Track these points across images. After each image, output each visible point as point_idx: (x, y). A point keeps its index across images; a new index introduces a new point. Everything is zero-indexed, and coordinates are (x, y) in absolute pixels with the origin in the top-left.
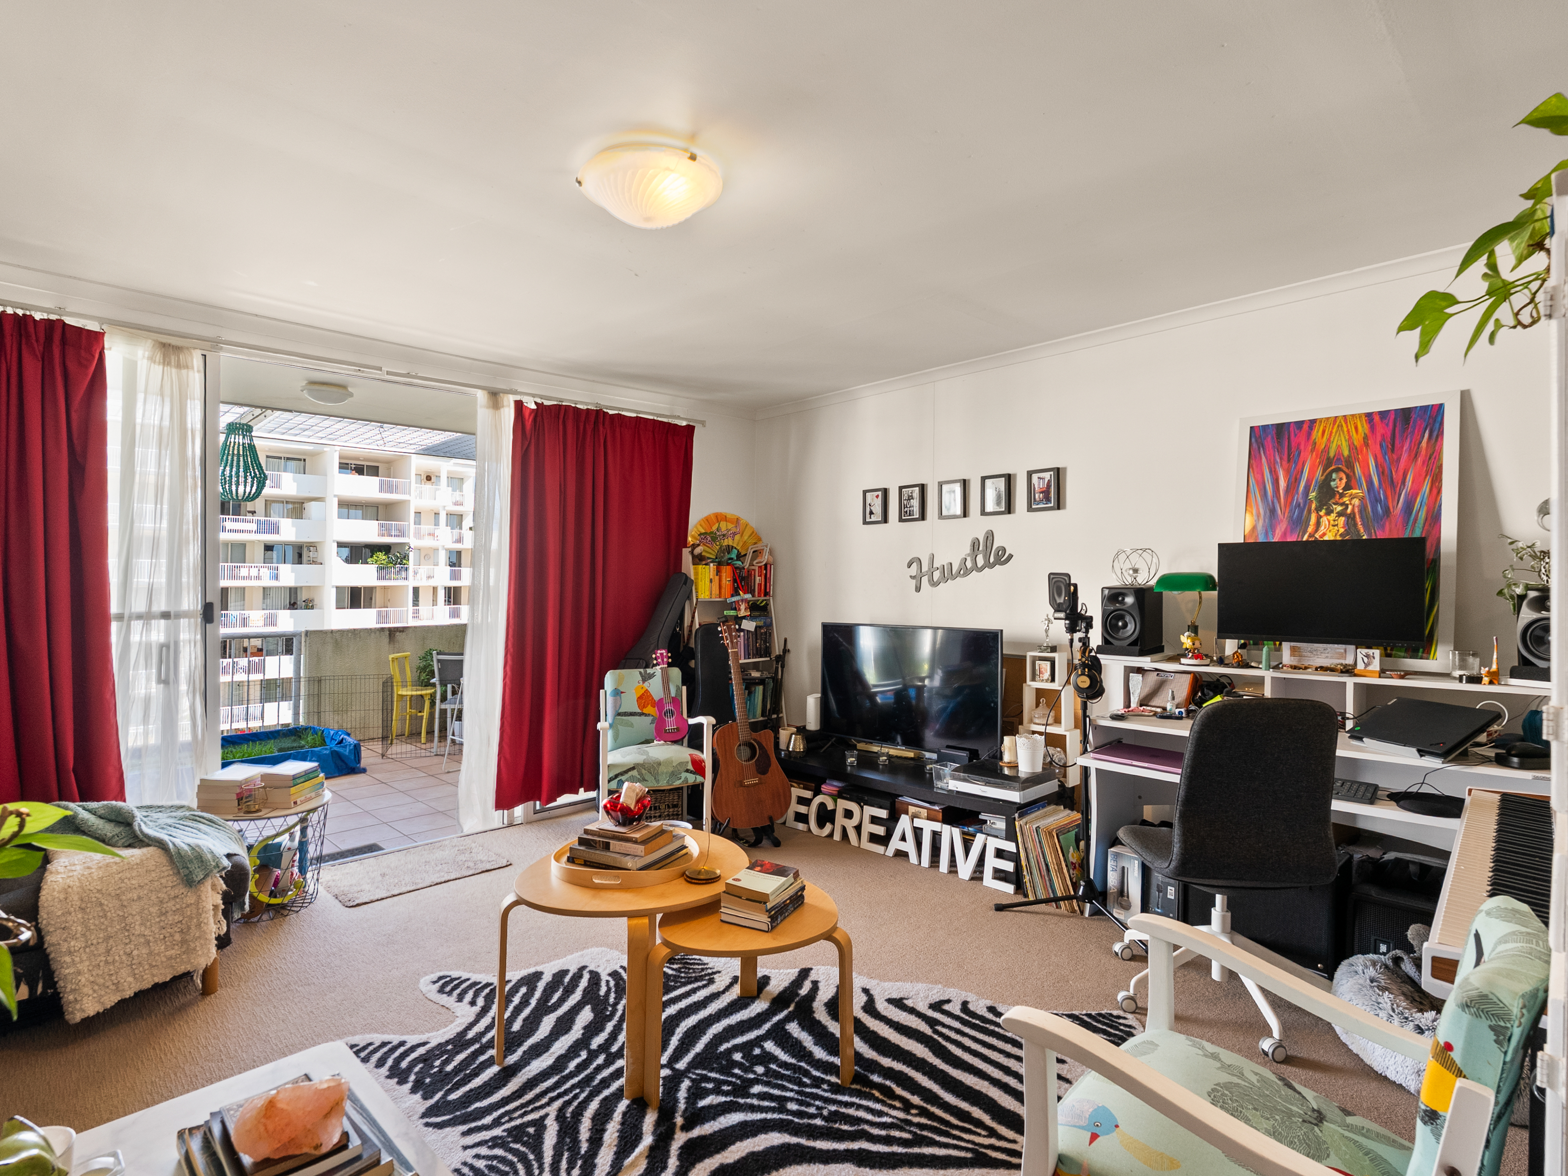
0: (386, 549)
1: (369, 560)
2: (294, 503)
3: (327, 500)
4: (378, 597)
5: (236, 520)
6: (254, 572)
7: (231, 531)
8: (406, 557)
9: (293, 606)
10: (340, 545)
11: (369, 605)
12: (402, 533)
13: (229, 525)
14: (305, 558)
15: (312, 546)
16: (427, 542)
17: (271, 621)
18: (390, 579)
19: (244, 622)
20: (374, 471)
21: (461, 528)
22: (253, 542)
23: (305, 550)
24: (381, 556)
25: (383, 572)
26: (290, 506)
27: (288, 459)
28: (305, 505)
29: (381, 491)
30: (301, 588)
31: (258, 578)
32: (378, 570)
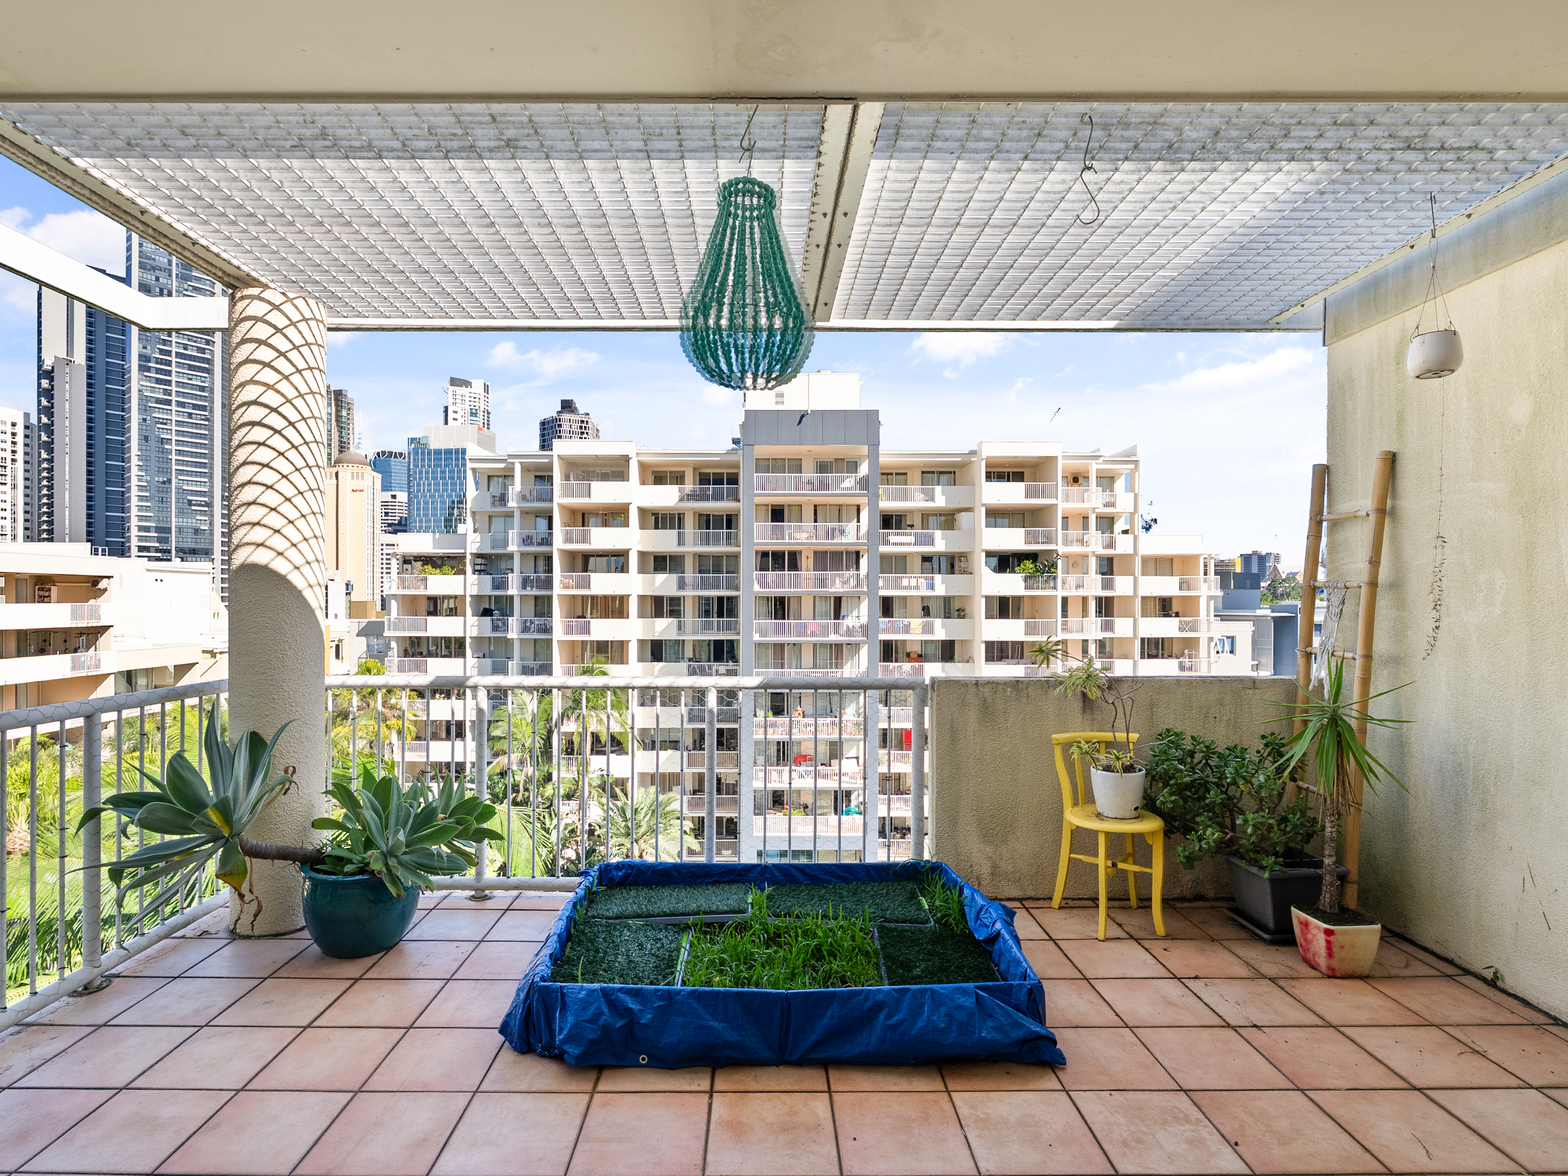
0: (1033, 556)
1: (1017, 569)
2: (946, 515)
3: (976, 510)
4: (1026, 607)
5: (898, 534)
6: (913, 582)
7: (894, 544)
8: (1054, 565)
9: (947, 615)
10: (989, 554)
11: (1017, 616)
12: (1049, 540)
13: (893, 539)
14: (956, 568)
15: (963, 556)
16: (1076, 549)
17: (927, 628)
18: (1038, 588)
19: (907, 629)
20: (1019, 477)
21: (1112, 532)
22: (912, 554)
23: (957, 560)
24: (1029, 564)
25: (1031, 582)
26: (943, 518)
27: (941, 473)
28: (956, 516)
29: (1026, 497)
30: (954, 597)
31: (917, 588)
32: (1026, 579)
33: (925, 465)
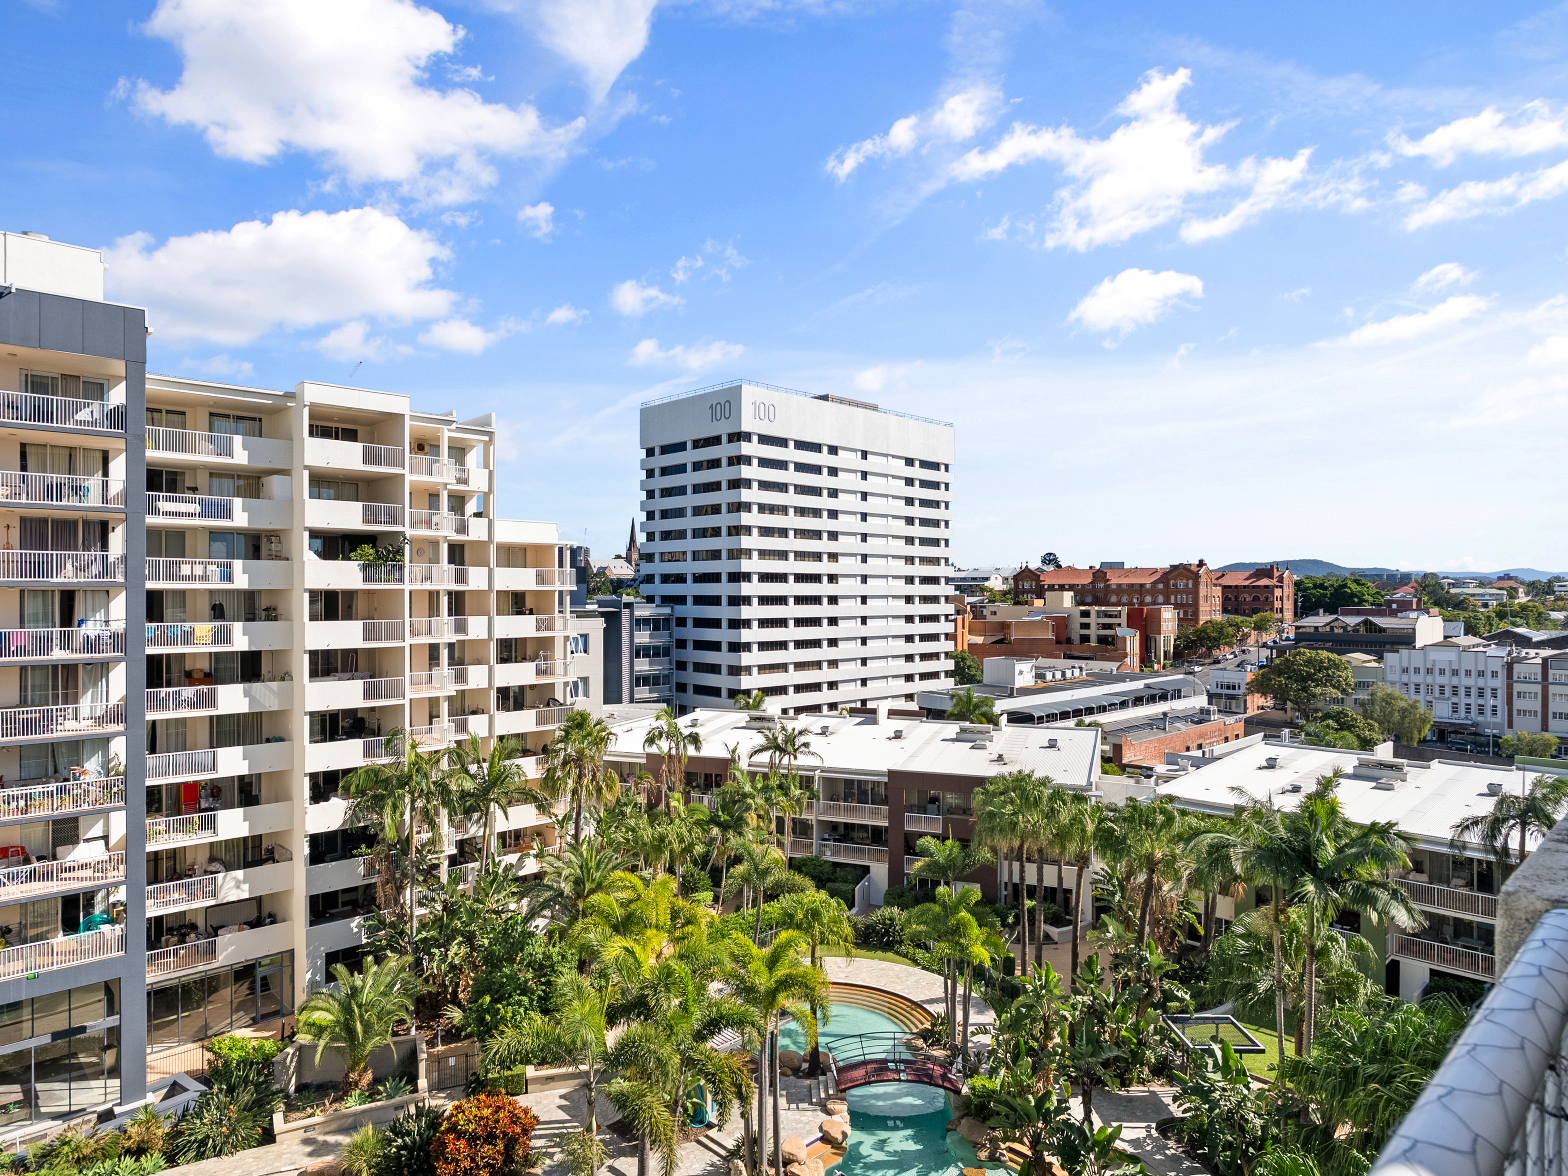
0: (370, 539)
1: (352, 555)
2: (247, 477)
3: (294, 473)
4: (360, 605)
5: (167, 499)
6: (199, 570)
7: (167, 514)
8: (400, 551)
9: (250, 617)
10: (314, 534)
11: (348, 616)
12: (394, 519)
13: (164, 506)
14: (264, 551)
15: (274, 535)
16: (422, 532)
17: (222, 636)
18: (380, 580)
19: (188, 638)
20: (350, 435)
21: (463, 514)
22: (194, 529)
23: (264, 541)
24: (368, 549)
25: (371, 571)
26: (241, 482)
27: (239, 418)
28: (265, 480)
29: (365, 462)
30: (260, 591)
31: (204, 578)
32: (365, 568)
33: (217, 403)
